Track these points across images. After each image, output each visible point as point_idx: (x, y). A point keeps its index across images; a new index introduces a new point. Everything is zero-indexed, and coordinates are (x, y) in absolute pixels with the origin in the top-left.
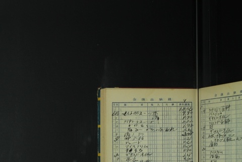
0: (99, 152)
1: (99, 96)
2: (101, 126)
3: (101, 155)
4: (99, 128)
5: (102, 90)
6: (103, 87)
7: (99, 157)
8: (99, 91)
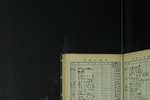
0: (62, 93)
1: (62, 59)
2: (63, 77)
3: (63, 95)
4: (62, 79)
5: (63, 55)
6: (64, 53)
7: (62, 96)
8: (62, 55)
